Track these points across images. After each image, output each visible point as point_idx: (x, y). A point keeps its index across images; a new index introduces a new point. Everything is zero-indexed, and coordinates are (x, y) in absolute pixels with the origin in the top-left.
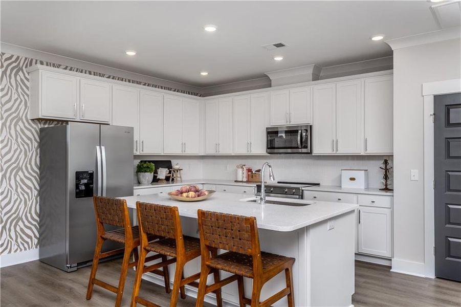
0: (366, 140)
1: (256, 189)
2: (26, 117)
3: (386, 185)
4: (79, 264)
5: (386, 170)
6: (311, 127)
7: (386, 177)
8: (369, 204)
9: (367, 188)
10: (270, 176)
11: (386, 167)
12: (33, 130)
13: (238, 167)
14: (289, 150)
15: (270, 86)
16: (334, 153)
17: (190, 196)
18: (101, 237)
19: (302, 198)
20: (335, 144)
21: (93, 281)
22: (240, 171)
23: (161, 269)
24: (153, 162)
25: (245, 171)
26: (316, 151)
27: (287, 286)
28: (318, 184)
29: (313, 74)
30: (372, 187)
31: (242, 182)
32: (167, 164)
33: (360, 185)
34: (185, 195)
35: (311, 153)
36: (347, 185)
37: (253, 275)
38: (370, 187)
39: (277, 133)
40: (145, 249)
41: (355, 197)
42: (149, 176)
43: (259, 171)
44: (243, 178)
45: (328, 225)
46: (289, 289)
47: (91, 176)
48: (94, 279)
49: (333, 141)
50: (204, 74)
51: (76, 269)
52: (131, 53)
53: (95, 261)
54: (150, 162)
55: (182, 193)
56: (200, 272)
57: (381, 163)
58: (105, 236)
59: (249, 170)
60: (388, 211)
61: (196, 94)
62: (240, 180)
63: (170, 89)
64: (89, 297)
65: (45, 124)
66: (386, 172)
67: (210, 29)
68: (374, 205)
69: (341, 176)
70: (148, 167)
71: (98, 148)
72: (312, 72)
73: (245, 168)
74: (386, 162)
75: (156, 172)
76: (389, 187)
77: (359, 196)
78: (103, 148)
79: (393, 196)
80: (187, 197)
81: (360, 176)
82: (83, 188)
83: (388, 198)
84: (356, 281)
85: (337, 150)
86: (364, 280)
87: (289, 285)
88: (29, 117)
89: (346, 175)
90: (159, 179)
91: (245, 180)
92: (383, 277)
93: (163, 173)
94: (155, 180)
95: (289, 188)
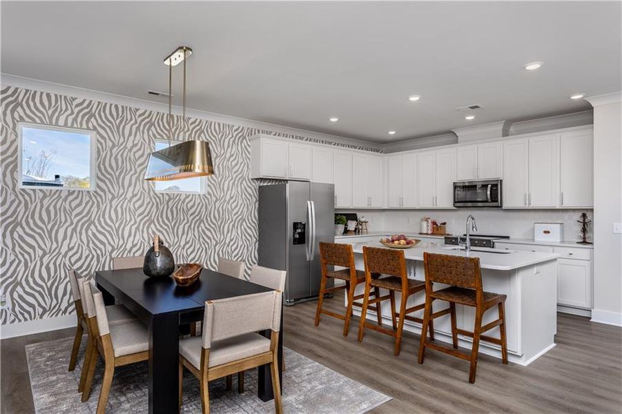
0: (562, 195)
1: (444, 240)
2: (248, 177)
3: (584, 238)
4: (295, 300)
5: (584, 223)
6: (501, 181)
7: (584, 230)
8: (566, 255)
9: (562, 242)
10: (473, 227)
11: (584, 220)
12: (253, 188)
13: (422, 220)
14: (470, 204)
15: (457, 143)
16: (527, 207)
17: (402, 243)
18: (326, 276)
19: (493, 247)
20: (528, 198)
21: (319, 311)
22: (425, 224)
23: (374, 305)
24: (344, 215)
25: (430, 224)
26: (505, 206)
27: (500, 318)
28: (508, 237)
29: (503, 129)
30: (568, 240)
31: (427, 234)
32: (353, 217)
33: (555, 237)
34: (396, 242)
35: (501, 207)
36: (540, 238)
37: (476, 303)
38: (565, 240)
39: (475, 186)
40: (370, 285)
41: (551, 249)
42: (341, 228)
43: (444, 224)
44: (428, 230)
45: (535, 269)
46: (501, 320)
47: (304, 226)
48: (321, 309)
49: (526, 195)
50: (392, 133)
51: (293, 304)
52: (334, 120)
53: (321, 295)
54: (341, 214)
55: (393, 241)
56: (425, 302)
57: (578, 216)
58: (328, 275)
59: (434, 223)
60: (587, 264)
61: (378, 151)
62: (426, 232)
63: (355, 147)
64: (317, 325)
65: (261, 182)
66: (584, 225)
67: (414, 99)
68: (572, 257)
69: (534, 229)
70: (340, 220)
71: (309, 202)
72: (502, 128)
73: (430, 222)
74: (584, 216)
75: (346, 225)
76: (587, 241)
77: (555, 248)
78: (312, 202)
79: (593, 248)
80: (399, 244)
81: (555, 229)
82: (297, 236)
83: (588, 251)
84: (557, 327)
85: (530, 204)
86: (563, 326)
87: (502, 316)
88: (250, 177)
89: (540, 228)
90: (349, 230)
91: (430, 232)
92: (584, 325)
93: (352, 225)
94: (346, 232)
95: (478, 240)
